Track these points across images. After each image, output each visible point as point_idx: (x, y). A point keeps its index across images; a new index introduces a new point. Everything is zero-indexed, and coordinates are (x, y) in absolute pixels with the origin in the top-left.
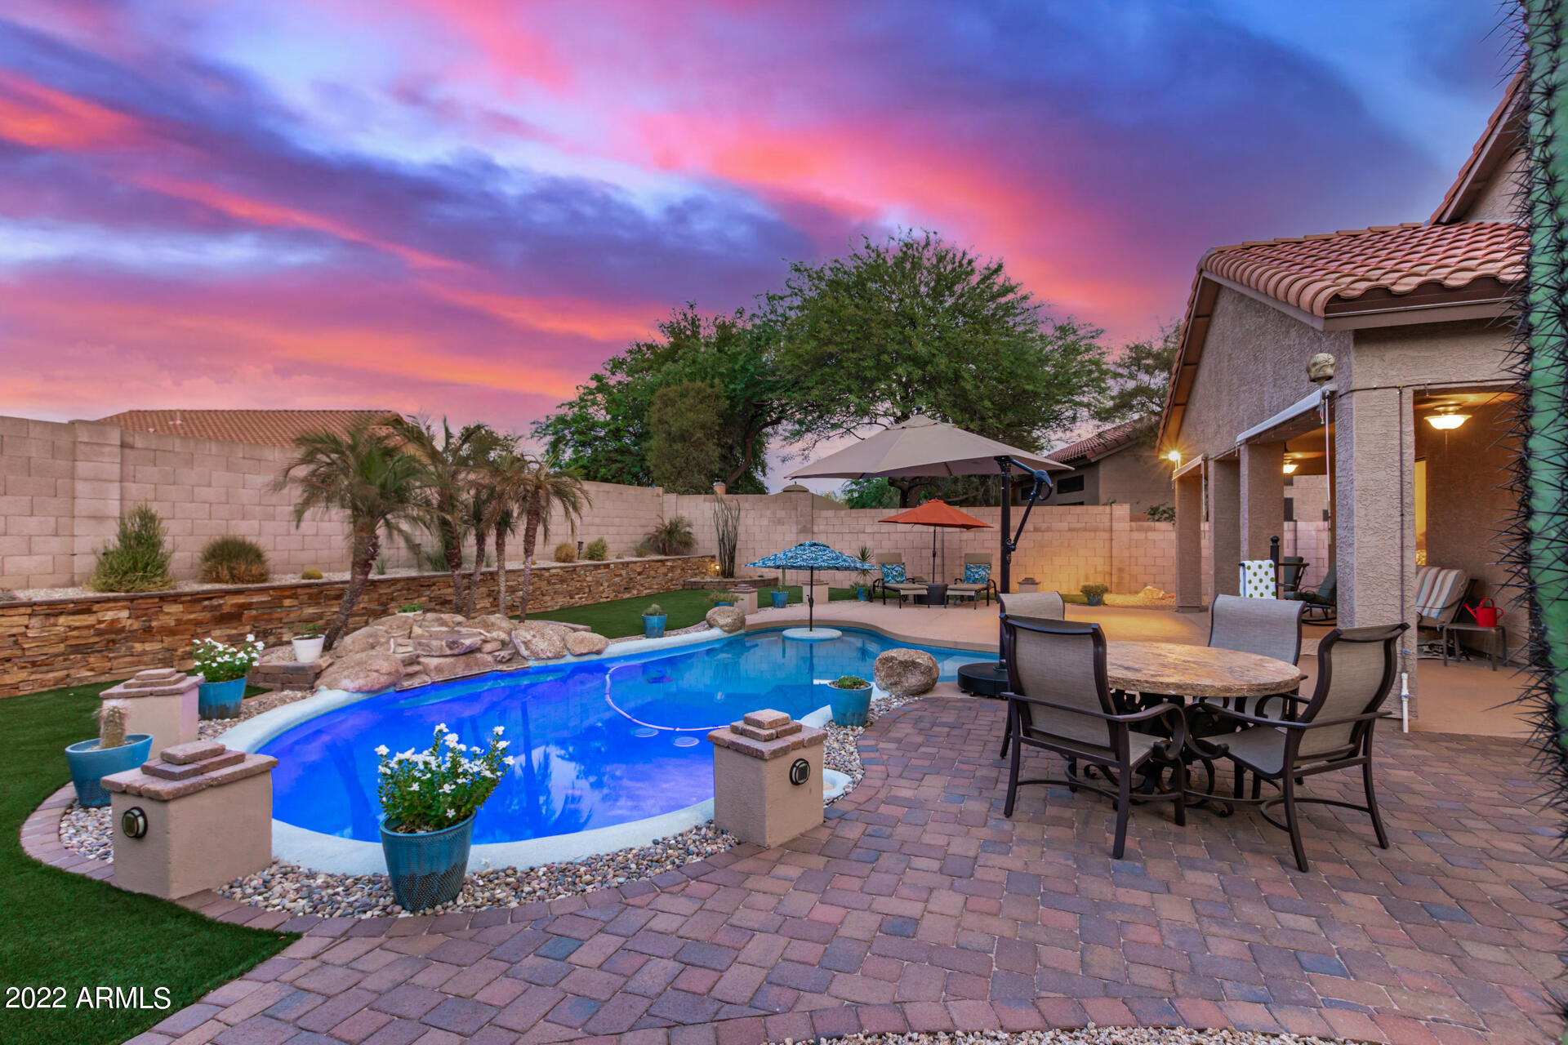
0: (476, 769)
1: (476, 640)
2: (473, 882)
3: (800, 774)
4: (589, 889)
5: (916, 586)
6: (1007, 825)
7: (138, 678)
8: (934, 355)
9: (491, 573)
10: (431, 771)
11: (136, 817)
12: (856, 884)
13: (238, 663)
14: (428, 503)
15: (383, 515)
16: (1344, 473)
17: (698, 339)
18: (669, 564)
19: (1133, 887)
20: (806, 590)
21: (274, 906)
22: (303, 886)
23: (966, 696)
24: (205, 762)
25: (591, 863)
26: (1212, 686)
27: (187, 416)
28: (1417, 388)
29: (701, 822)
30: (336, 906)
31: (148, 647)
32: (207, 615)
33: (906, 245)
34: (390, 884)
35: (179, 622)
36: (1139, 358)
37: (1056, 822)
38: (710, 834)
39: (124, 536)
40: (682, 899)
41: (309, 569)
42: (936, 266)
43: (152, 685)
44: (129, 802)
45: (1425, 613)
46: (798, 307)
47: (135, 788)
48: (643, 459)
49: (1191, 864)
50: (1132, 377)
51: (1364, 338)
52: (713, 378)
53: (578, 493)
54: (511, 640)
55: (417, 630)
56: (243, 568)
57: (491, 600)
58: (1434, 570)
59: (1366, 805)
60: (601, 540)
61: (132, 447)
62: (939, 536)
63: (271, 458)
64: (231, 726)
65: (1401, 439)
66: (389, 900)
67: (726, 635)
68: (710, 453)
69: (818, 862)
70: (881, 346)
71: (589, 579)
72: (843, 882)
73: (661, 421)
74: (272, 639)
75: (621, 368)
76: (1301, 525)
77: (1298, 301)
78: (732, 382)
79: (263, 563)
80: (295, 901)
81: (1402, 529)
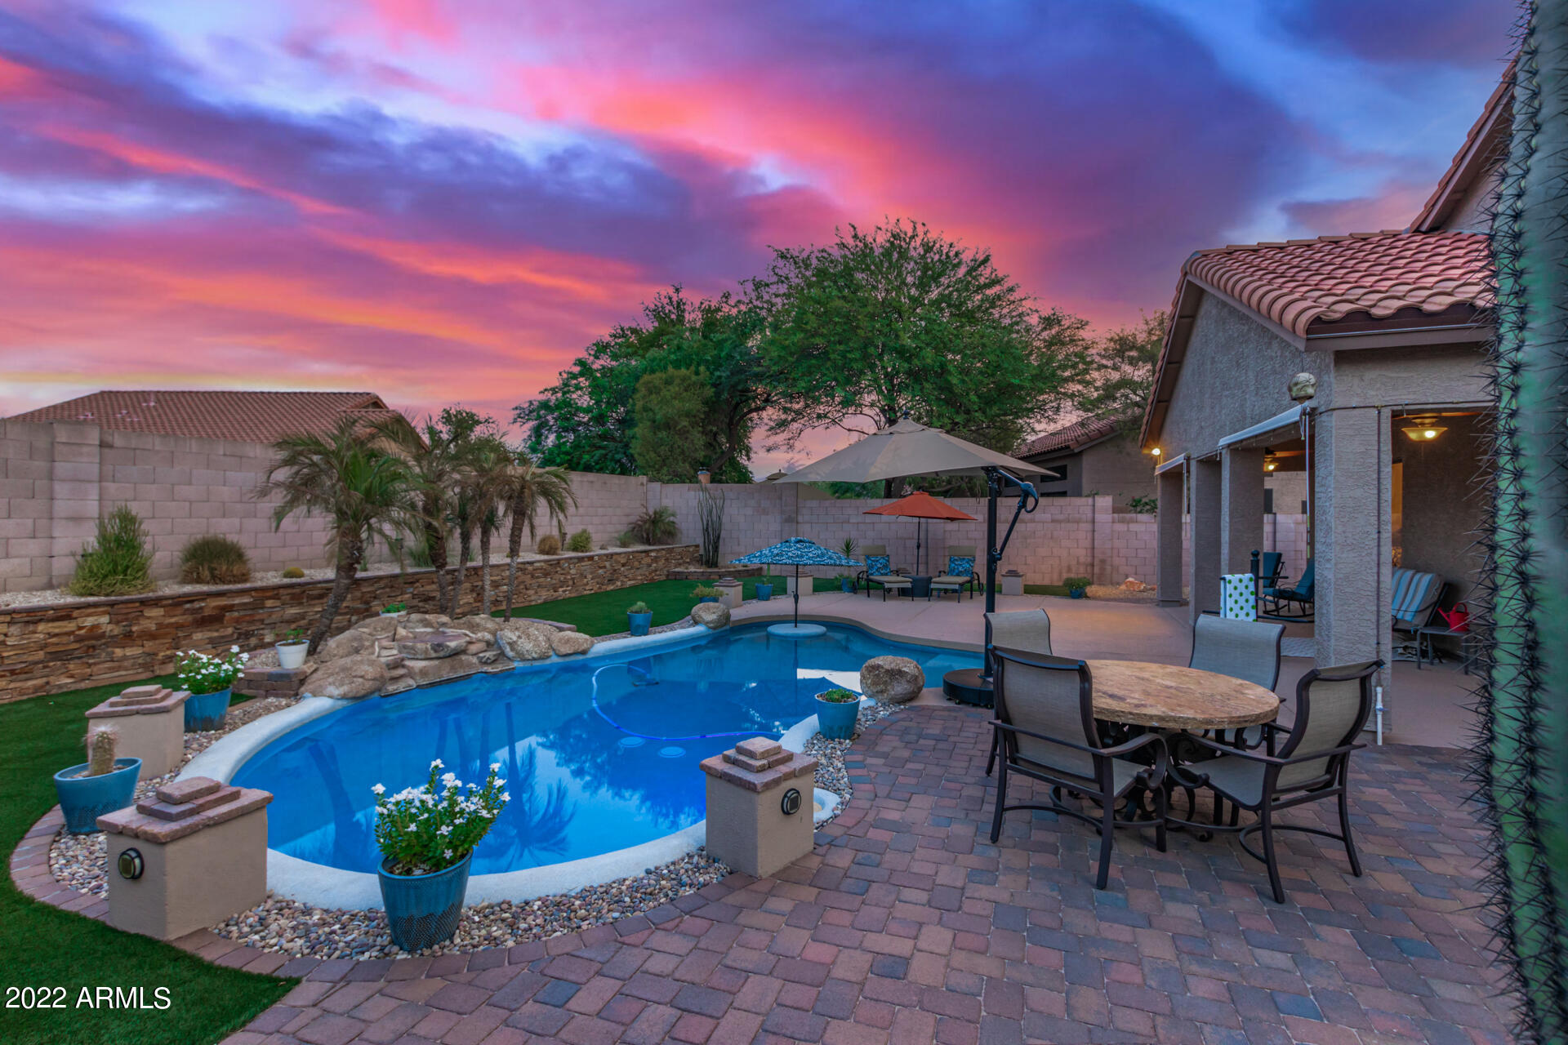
0: (473, 808)
1: (462, 641)
2: (468, 918)
3: (792, 804)
4: (585, 925)
5: (900, 578)
6: (993, 852)
7: (125, 696)
8: (921, 348)
9: (475, 569)
10: (428, 810)
11: (133, 859)
12: (846, 918)
13: (222, 674)
14: (413, 506)
15: (367, 518)
16: (1322, 489)
17: (683, 325)
18: (653, 554)
19: (1116, 921)
20: (791, 582)
21: (272, 946)
22: (299, 924)
23: (951, 704)
24: (201, 801)
25: (586, 894)
26: (1194, 719)
27: (161, 397)
28: (1395, 408)
29: (693, 849)
30: (334, 946)
31: (129, 652)
32: (189, 618)
33: (893, 236)
34: (386, 920)
35: (160, 626)
36: (1123, 347)
37: (1042, 847)
38: (702, 863)
39: (103, 538)
40: (677, 937)
41: (291, 567)
42: (923, 257)
43: (138, 703)
44: (125, 843)
45: (1399, 616)
46: (784, 294)
47: (132, 829)
48: (627, 446)
49: (1170, 894)
50: (1116, 368)
51: (1344, 358)
52: (699, 365)
53: (565, 494)
54: (496, 641)
55: (402, 632)
56: (224, 568)
57: (475, 595)
58: (1409, 573)
59: (1340, 834)
60: (584, 531)
61: (111, 446)
62: (923, 527)
63: (252, 454)
64: (217, 739)
65: (1379, 458)
66: (386, 940)
67: (711, 631)
68: (695, 442)
69: (808, 894)
70: (867, 338)
71: (573, 571)
72: (833, 916)
73: (646, 409)
74: (253, 641)
75: (605, 352)
76: (1280, 517)
77: (1281, 319)
78: (716, 369)
79: (244, 562)
80: (292, 940)
81: (1379, 546)
